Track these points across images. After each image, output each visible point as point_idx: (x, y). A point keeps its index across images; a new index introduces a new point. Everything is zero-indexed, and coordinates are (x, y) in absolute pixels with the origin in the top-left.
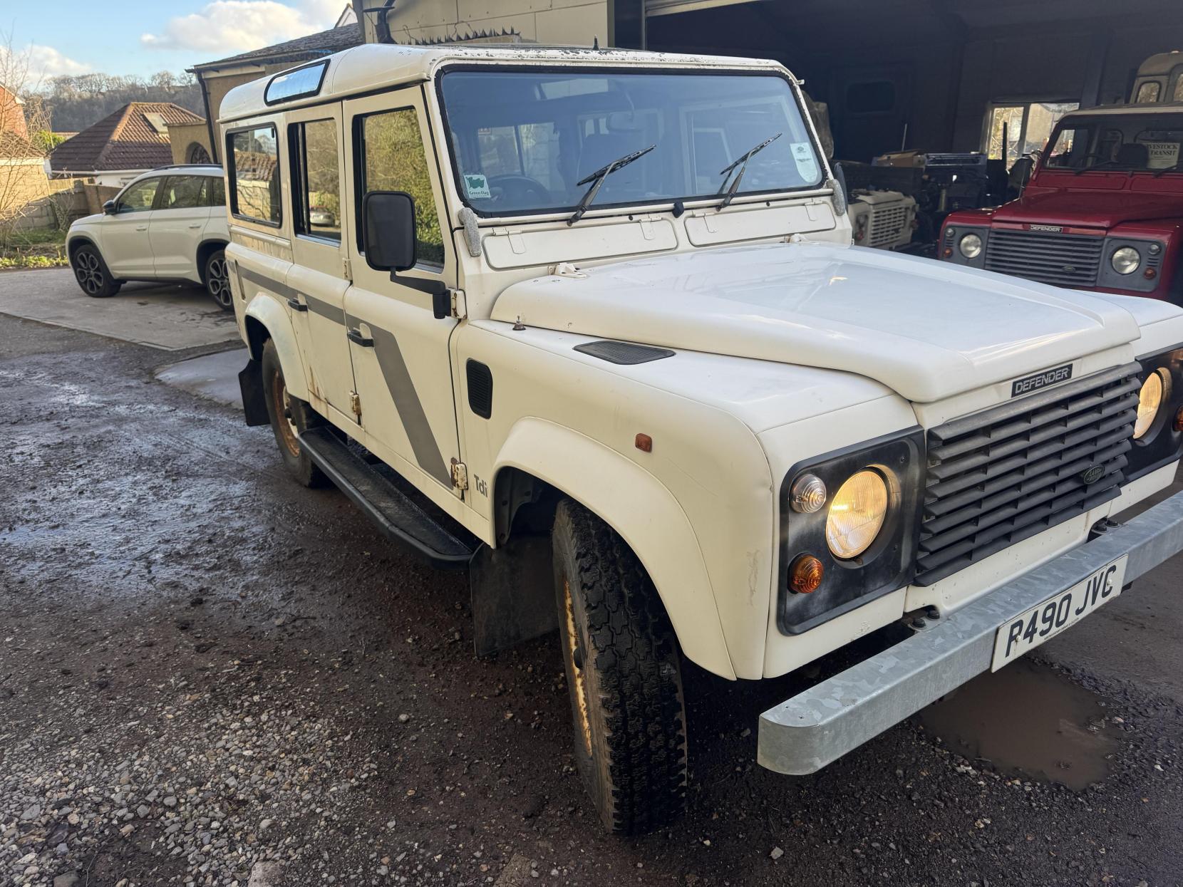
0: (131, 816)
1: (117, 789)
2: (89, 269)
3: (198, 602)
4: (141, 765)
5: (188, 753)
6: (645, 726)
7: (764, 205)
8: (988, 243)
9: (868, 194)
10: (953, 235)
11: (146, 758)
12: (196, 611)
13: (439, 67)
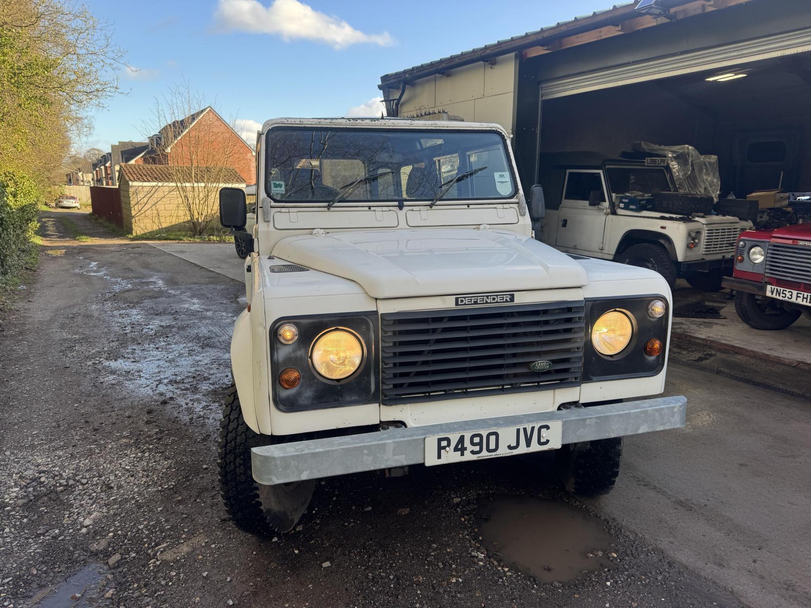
0: (65, 483)
1: (67, 471)
2: (242, 243)
3: (164, 403)
4: (83, 464)
5: (105, 462)
6: (235, 460)
7: (466, 206)
8: (767, 253)
9: (703, 217)
10: (744, 247)
11: (87, 461)
12: (161, 407)
13: (270, 128)
